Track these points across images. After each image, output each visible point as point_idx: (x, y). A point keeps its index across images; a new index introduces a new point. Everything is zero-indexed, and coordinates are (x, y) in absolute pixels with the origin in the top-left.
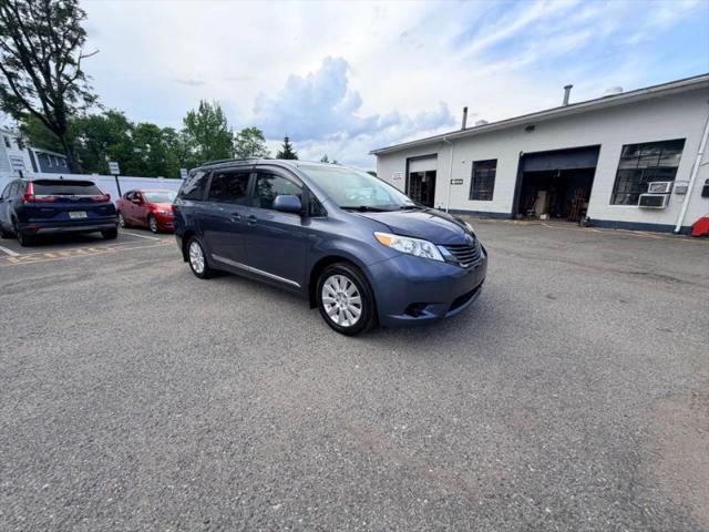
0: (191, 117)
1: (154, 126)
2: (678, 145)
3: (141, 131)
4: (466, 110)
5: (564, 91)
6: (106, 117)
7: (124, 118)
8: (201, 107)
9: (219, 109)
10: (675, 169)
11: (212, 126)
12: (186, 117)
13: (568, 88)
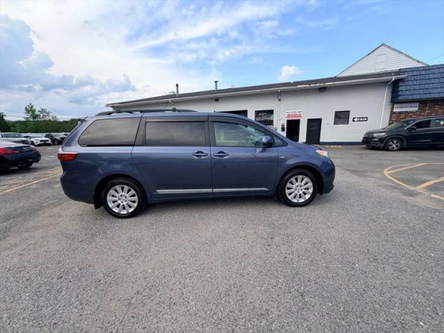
2: (271, 112)
4: (177, 85)
5: (214, 83)
10: (272, 121)
13: (216, 82)
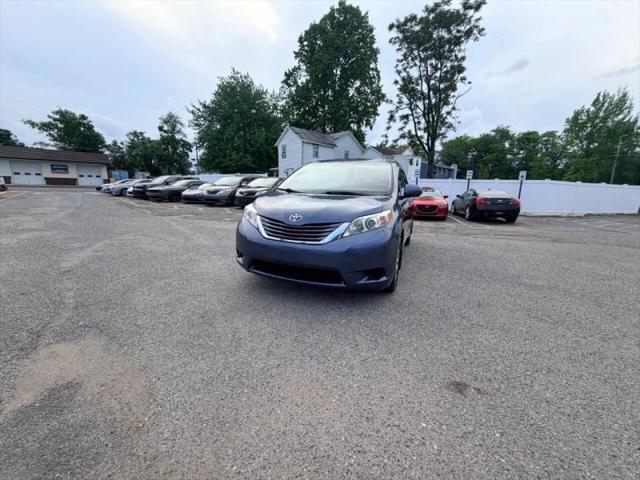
0: (577, 114)
1: (535, 133)
3: (518, 140)
6: (493, 134)
7: (508, 132)
8: (597, 99)
9: (625, 95)
11: (605, 119)
12: (571, 115)
